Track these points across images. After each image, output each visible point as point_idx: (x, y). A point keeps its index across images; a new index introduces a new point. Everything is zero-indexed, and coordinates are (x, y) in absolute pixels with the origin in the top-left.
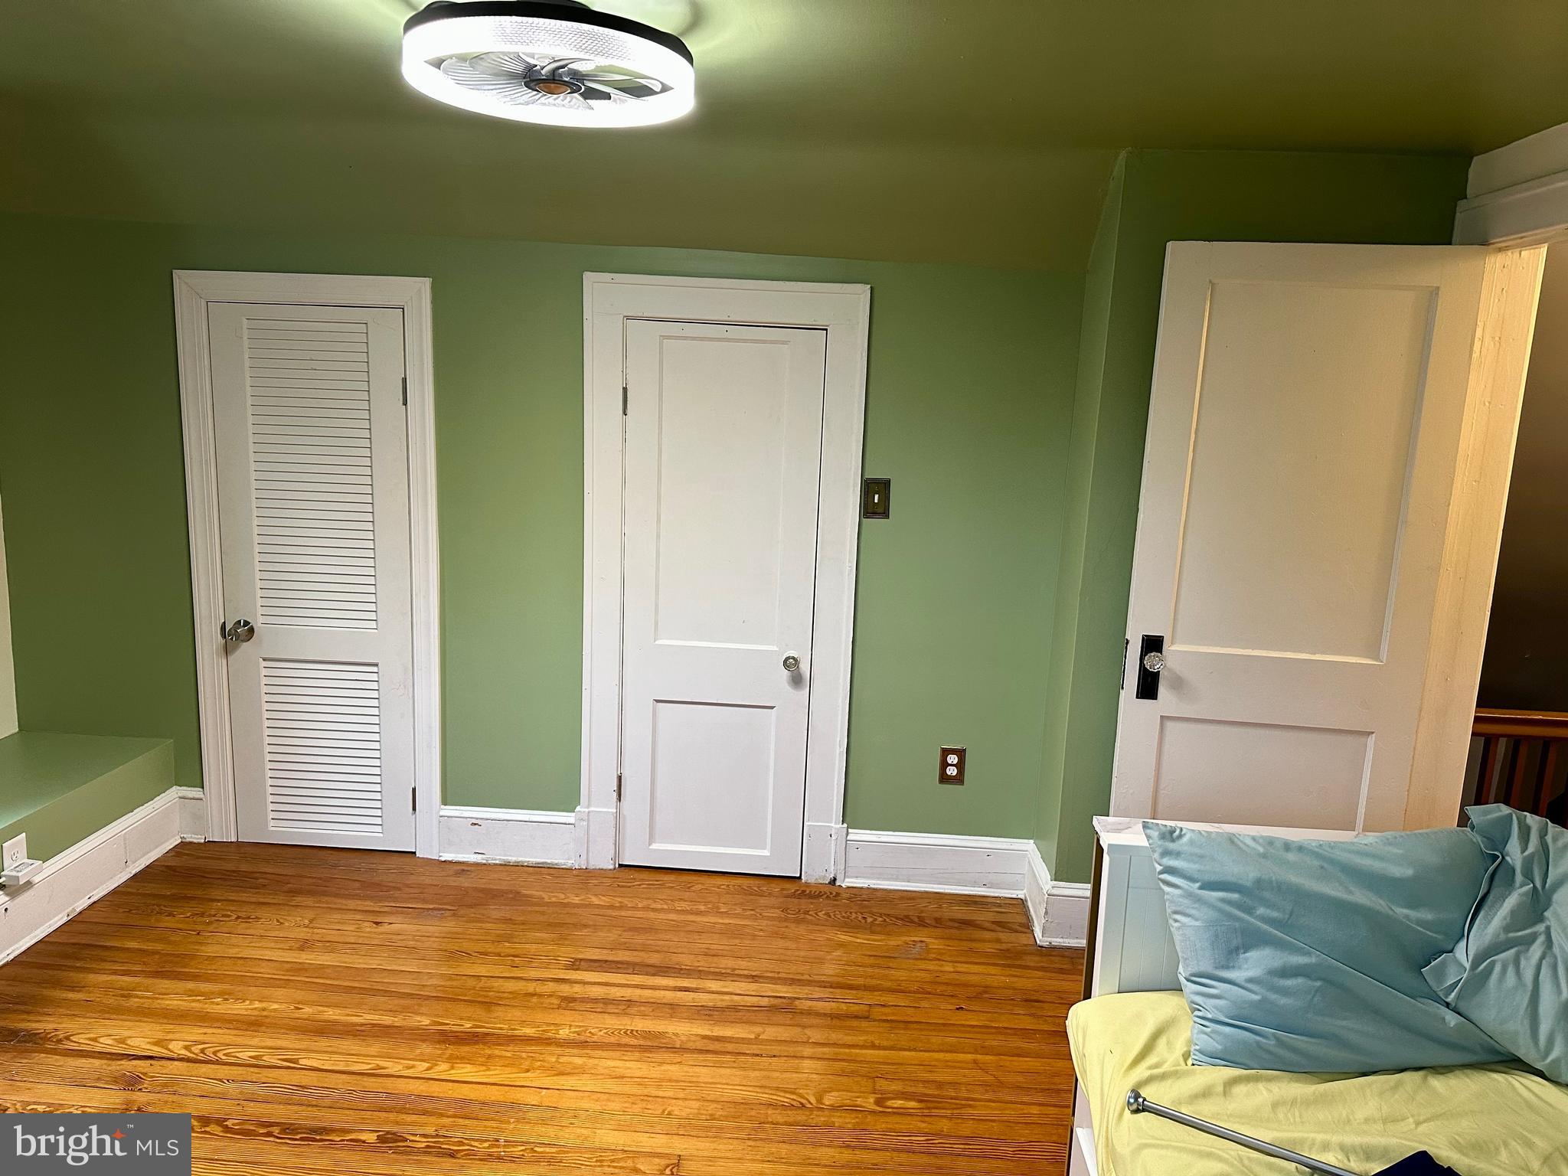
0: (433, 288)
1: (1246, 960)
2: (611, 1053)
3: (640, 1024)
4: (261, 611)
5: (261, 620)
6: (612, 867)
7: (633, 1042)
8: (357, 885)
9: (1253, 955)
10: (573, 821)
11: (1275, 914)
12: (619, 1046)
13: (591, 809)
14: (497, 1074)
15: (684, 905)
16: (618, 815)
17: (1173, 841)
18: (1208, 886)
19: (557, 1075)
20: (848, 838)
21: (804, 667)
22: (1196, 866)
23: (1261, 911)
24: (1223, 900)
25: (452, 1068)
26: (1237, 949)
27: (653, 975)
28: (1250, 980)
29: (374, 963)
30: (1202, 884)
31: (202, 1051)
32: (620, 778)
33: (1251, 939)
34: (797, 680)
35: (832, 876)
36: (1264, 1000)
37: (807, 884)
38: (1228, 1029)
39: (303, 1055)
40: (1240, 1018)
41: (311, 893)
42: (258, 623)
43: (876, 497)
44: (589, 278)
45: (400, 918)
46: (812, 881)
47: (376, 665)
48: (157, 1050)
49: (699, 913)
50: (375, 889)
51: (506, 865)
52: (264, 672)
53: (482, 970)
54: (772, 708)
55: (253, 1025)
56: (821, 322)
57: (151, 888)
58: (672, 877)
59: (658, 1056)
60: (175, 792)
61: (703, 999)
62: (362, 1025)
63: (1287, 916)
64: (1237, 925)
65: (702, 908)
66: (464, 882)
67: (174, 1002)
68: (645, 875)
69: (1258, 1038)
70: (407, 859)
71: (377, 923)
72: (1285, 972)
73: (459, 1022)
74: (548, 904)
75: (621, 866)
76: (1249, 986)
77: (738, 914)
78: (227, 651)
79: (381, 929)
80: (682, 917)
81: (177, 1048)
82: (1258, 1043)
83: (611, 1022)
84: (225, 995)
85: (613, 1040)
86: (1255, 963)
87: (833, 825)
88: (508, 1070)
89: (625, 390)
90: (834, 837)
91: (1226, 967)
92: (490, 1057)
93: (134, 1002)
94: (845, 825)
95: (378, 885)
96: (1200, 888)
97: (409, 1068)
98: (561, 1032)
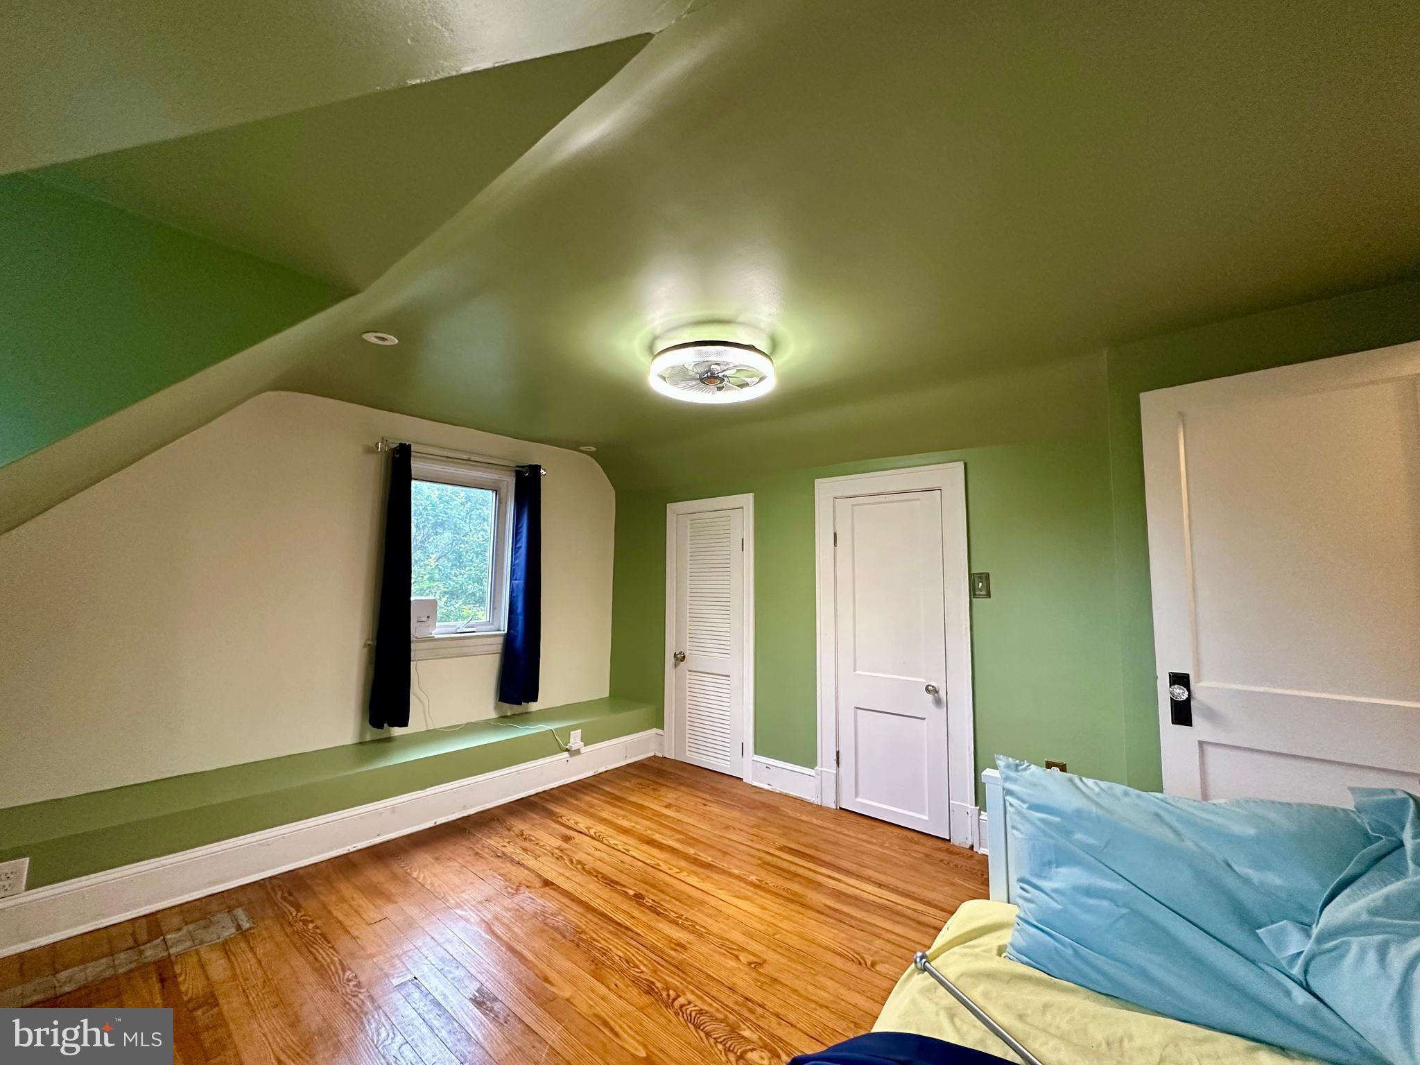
0: (755, 497)
1: (1057, 873)
2: (769, 896)
3: (796, 887)
4: (688, 647)
5: (688, 652)
6: (834, 807)
7: (785, 894)
8: (708, 787)
9: (1063, 870)
10: (814, 775)
11: (1092, 841)
12: (776, 894)
13: (823, 769)
14: (706, 886)
15: (864, 837)
16: (837, 775)
17: (1017, 771)
18: (1034, 807)
19: (734, 896)
20: (980, 817)
21: (942, 694)
22: (1028, 791)
23: (1079, 836)
24: (1042, 820)
25: (688, 876)
26: (1050, 863)
27: (820, 866)
28: (1055, 891)
29: (690, 821)
30: (1030, 805)
31: (599, 836)
32: (838, 753)
33: (1062, 858)
34: (938, 702)
35: (971, 844)
36: (1065, 910)
37: (953, 845)
38: (1033, 930)
39: (633, 849)
40: (1044, 924)
41: (688, 786)
42: (687, 654)
43: (980, 584)
44: (817, 481)
45: (715, 805)
46: (957, 843)
47: (729, 676)
48: (586, 831)
49: (871, 843)
50: (714, 791)
51: (781, 794)
52: (688, 677)
53: (735, 838)
54: (924, 719)
55: (626, 831)
56: (936, 485)
57: (629, 770)
58: (866, 821)
59: (793, 906)
60: (655, 730)
61: (841, 887)
62: (665, 845)
63: (1103, 845)
64: (1052, 842)
65: (874, 841)
66: (756, 797)
67: (605, 815)
68: (852, 816)
69: (1057, 945)
70: (739, 782)
71: (704, 805)
72: (1089, 892)
73: (706, 857)
74: (789, 817)
75: (841, 808)
76: (1053, 895)
77: (895, 850)
78: (676, 666)
79: (705, 808)
80: (859, 842)
81: (592, 832)
82: (1056, 949)
83: (781, 882)
84: (624, 817)
85: (774, 890)
86: (1064, 878)
87: (968, 806)
88: (713, 886)
89: (835, 534)
90: (970, 815)
91: (1039, 876)
92: (708, 877)
93: (592, 810)
94: (978, 808)
95: (717, 789)
96: (1029, 808)
97: (670, 869)
98: (751, 877)
